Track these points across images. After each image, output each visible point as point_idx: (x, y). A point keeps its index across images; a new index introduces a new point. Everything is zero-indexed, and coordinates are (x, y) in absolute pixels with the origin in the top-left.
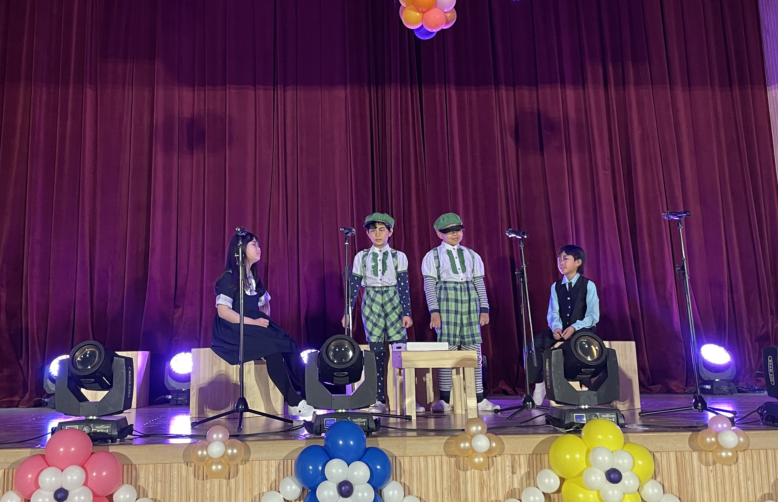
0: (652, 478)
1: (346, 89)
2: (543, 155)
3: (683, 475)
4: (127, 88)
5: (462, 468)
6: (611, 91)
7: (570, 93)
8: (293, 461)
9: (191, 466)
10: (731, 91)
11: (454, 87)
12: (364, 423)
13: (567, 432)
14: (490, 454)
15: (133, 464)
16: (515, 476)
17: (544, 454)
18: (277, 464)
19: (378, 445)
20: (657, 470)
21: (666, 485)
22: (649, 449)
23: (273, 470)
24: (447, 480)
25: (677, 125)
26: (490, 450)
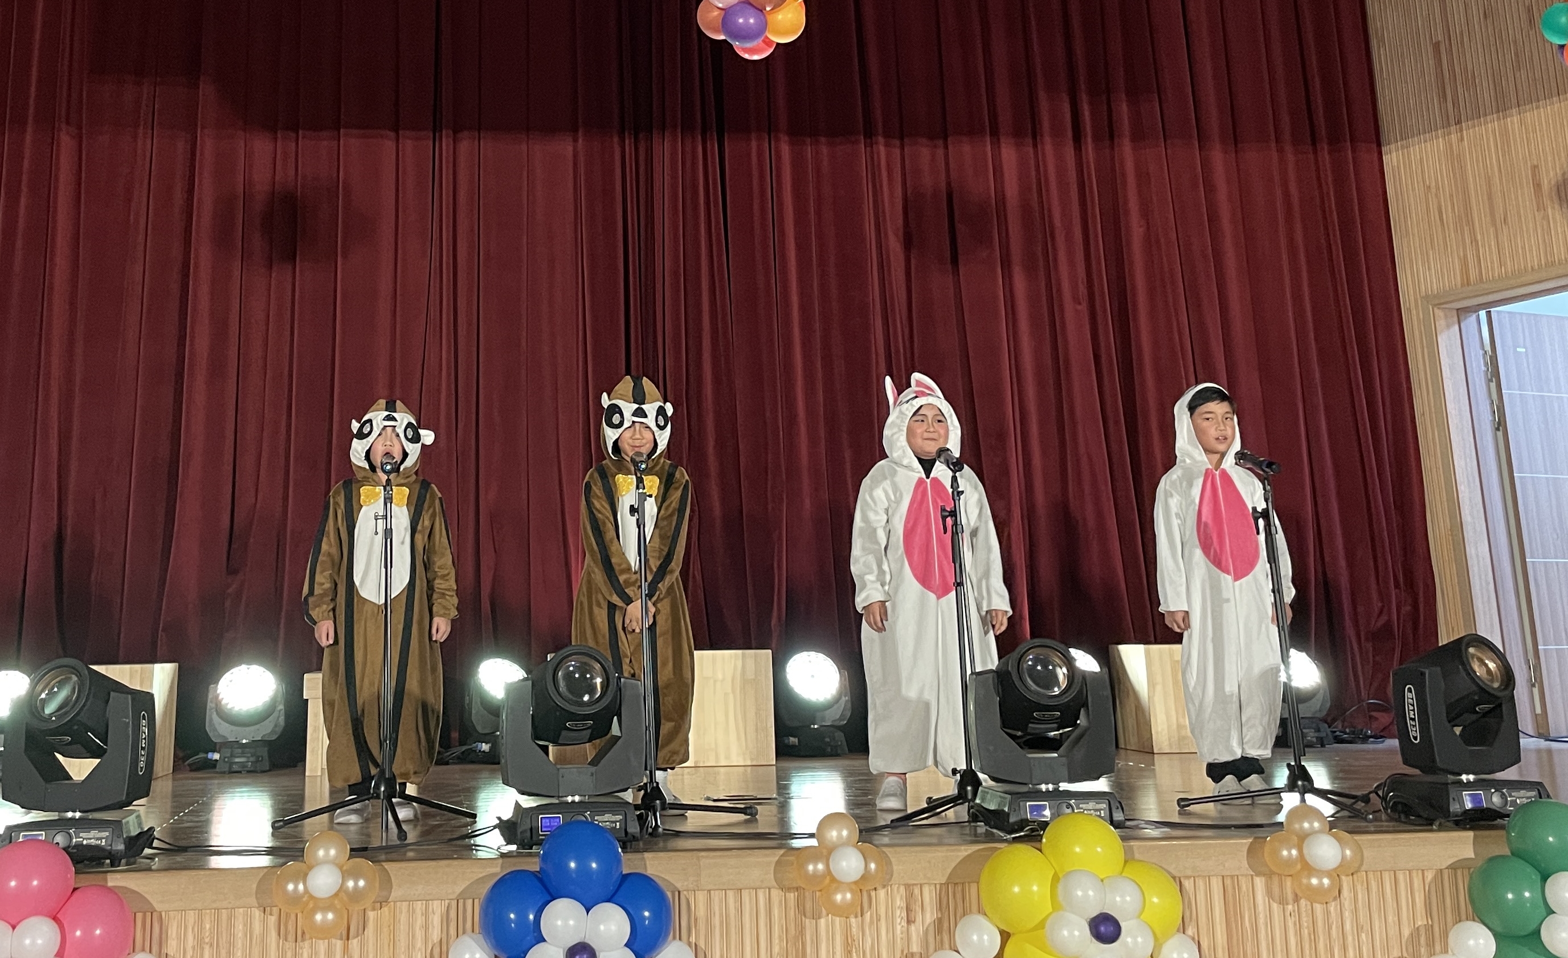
0: (1178, 931)
1: (575, 140)
2: (956, 272)
3: (1236, 921)
4: (141, 131)
5: (808, 914)
6: (1086, 149)
7: (1009, 154)
8: (477, 901)
9: (271, 914)
10: (1315, 152)
11: (786, 138)
12: (618, 824)
13: (1014, 838)
14: (864, 885)
15: (155, 911)
16: (913, 928)
17: (969, 883)
18: (444, 910)
19: (646, 868)
20: (1187, 914)
21: (1205, 945)
22: (1173, 871)
23: (436, 920)
24: (780, 937)
25: (1213, 218)
26: (865, 877)
